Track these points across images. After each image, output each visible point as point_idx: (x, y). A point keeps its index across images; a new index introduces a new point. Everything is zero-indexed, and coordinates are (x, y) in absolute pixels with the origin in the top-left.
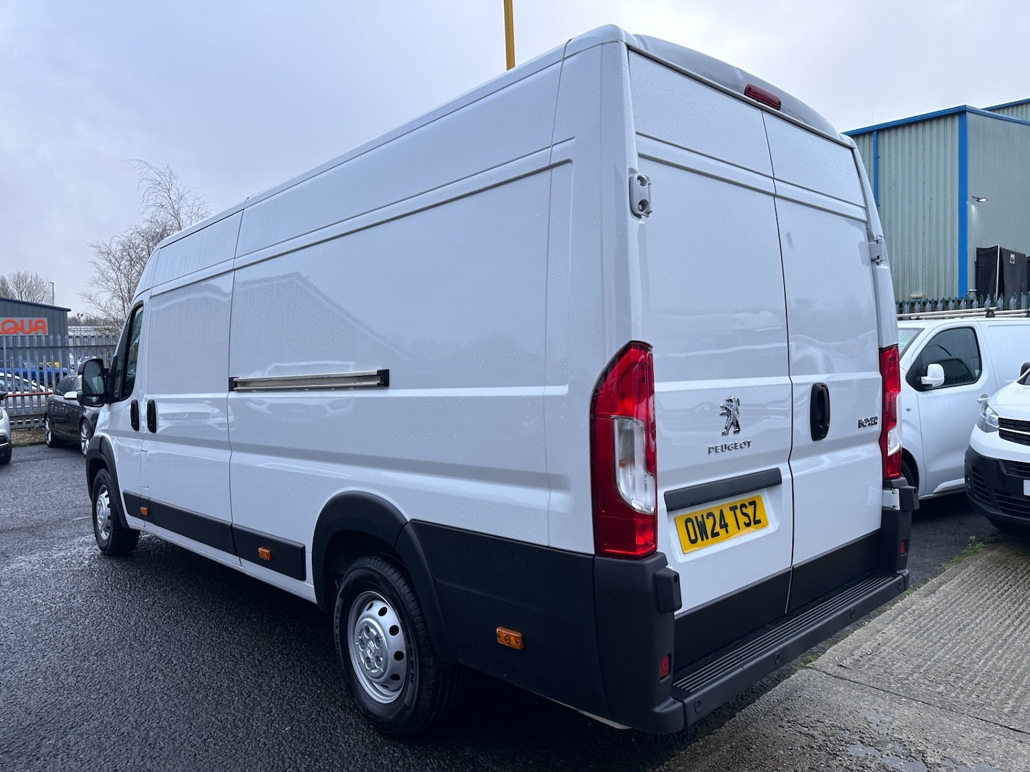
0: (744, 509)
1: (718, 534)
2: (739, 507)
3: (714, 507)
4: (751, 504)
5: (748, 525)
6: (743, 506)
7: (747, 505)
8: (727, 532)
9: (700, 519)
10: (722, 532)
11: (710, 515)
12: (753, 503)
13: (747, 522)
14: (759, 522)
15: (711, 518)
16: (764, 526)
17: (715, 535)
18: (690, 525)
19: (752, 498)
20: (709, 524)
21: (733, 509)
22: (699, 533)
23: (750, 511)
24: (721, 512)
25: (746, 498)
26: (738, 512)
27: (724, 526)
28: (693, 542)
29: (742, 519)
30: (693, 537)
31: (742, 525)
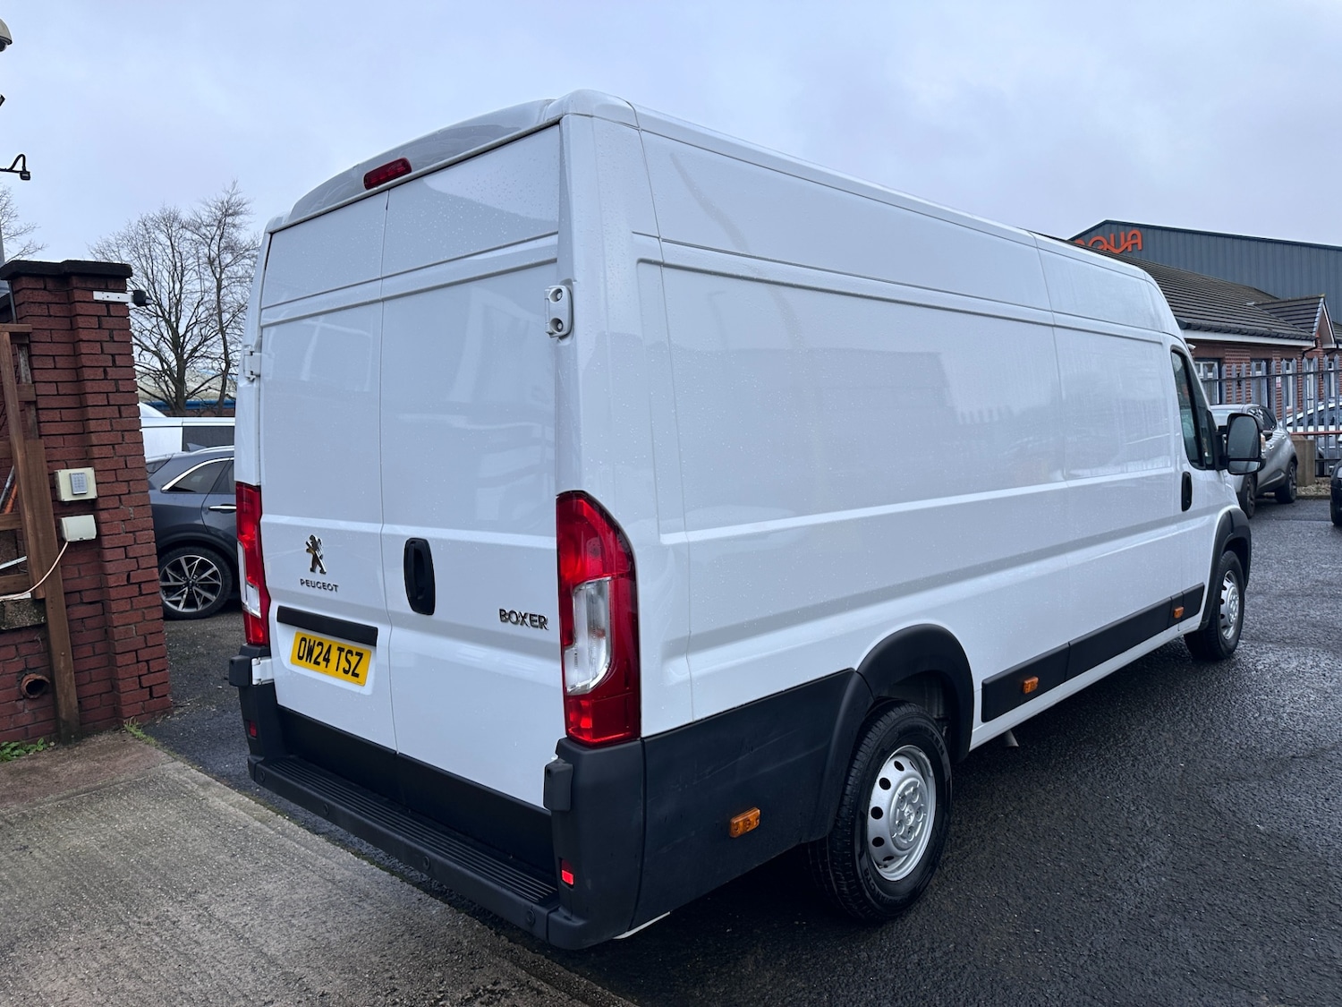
0: (349, 655)
1: (318, 664)
2: (346, 651)
3: (327, 640)
4: (358, 654)
5: (346, 672)
6: (350, 652)
7: (354, 653)
8: (326, 667)
9: (312, 644)
10: (323, 664)
11: (320, 644)
12: (360, 655)
13: (347, 669)
14: (356, 675)
15: (320, 647)
16: (359, 683)
17: (317, 663)
18: (303, 642)
19: (361, 649)
20: (317, 651)
21: (341, 650)
22: (307, 654)
23: (354, 660)
24: (330, 646)
25: (356, 647)
26: (343, 654)
27: (327, 660)
28: (301, 658)
29: (344, 664)
30: (301, 655)
31: (341, 669)
